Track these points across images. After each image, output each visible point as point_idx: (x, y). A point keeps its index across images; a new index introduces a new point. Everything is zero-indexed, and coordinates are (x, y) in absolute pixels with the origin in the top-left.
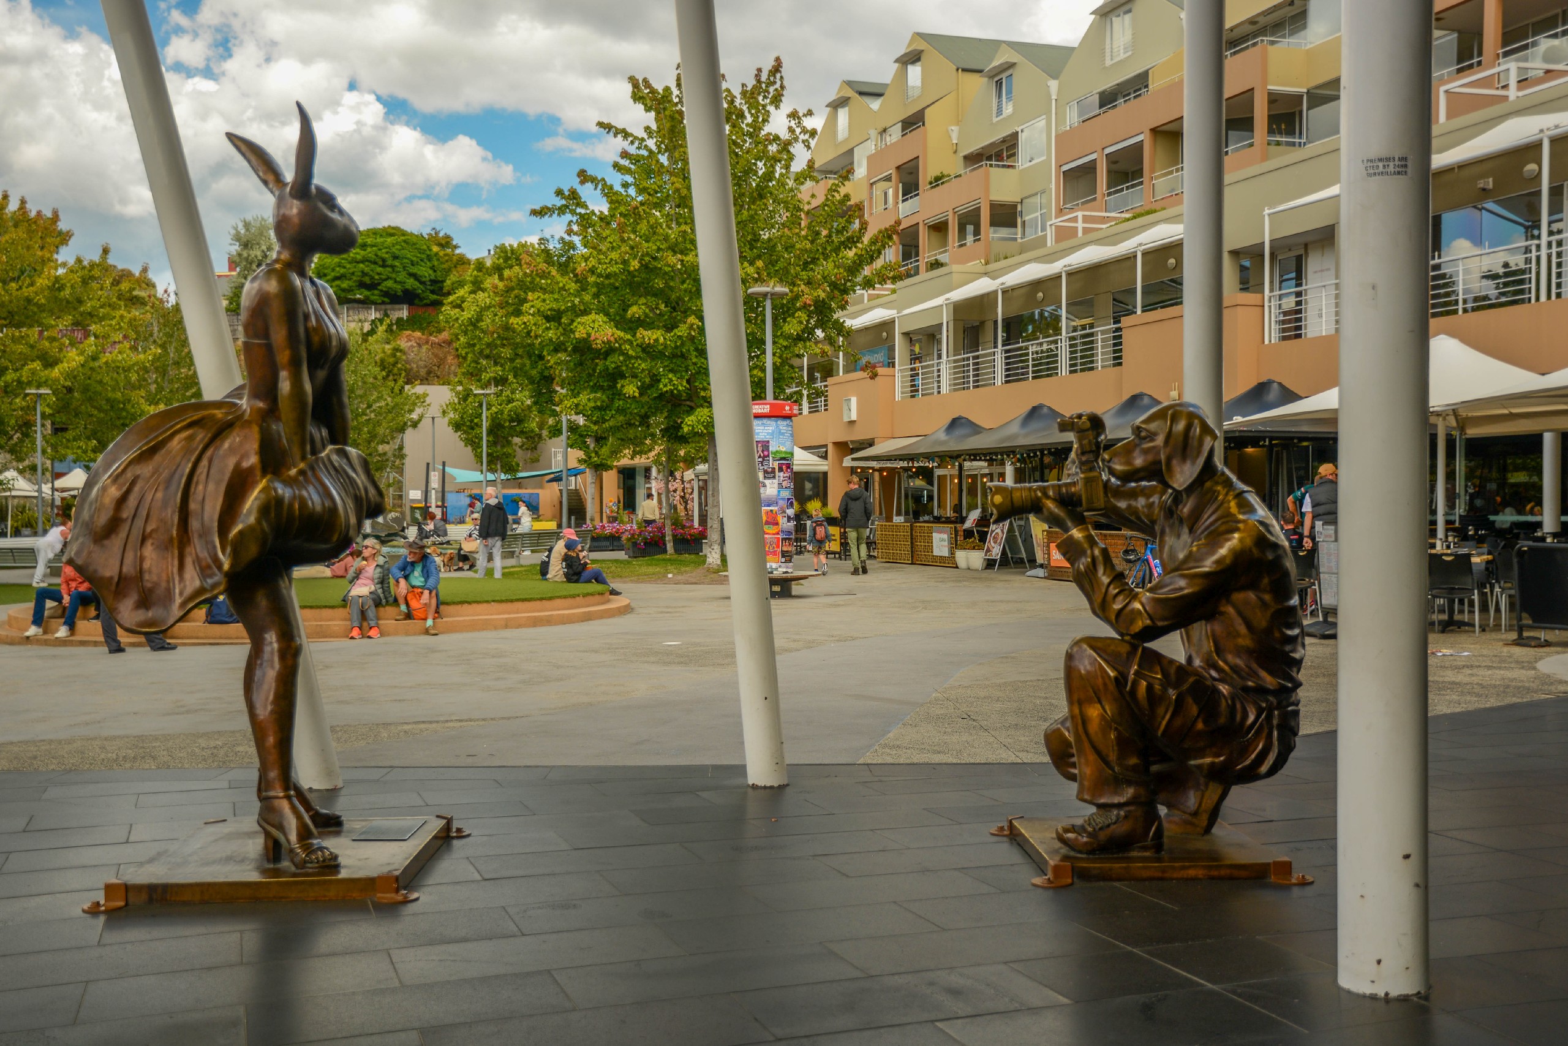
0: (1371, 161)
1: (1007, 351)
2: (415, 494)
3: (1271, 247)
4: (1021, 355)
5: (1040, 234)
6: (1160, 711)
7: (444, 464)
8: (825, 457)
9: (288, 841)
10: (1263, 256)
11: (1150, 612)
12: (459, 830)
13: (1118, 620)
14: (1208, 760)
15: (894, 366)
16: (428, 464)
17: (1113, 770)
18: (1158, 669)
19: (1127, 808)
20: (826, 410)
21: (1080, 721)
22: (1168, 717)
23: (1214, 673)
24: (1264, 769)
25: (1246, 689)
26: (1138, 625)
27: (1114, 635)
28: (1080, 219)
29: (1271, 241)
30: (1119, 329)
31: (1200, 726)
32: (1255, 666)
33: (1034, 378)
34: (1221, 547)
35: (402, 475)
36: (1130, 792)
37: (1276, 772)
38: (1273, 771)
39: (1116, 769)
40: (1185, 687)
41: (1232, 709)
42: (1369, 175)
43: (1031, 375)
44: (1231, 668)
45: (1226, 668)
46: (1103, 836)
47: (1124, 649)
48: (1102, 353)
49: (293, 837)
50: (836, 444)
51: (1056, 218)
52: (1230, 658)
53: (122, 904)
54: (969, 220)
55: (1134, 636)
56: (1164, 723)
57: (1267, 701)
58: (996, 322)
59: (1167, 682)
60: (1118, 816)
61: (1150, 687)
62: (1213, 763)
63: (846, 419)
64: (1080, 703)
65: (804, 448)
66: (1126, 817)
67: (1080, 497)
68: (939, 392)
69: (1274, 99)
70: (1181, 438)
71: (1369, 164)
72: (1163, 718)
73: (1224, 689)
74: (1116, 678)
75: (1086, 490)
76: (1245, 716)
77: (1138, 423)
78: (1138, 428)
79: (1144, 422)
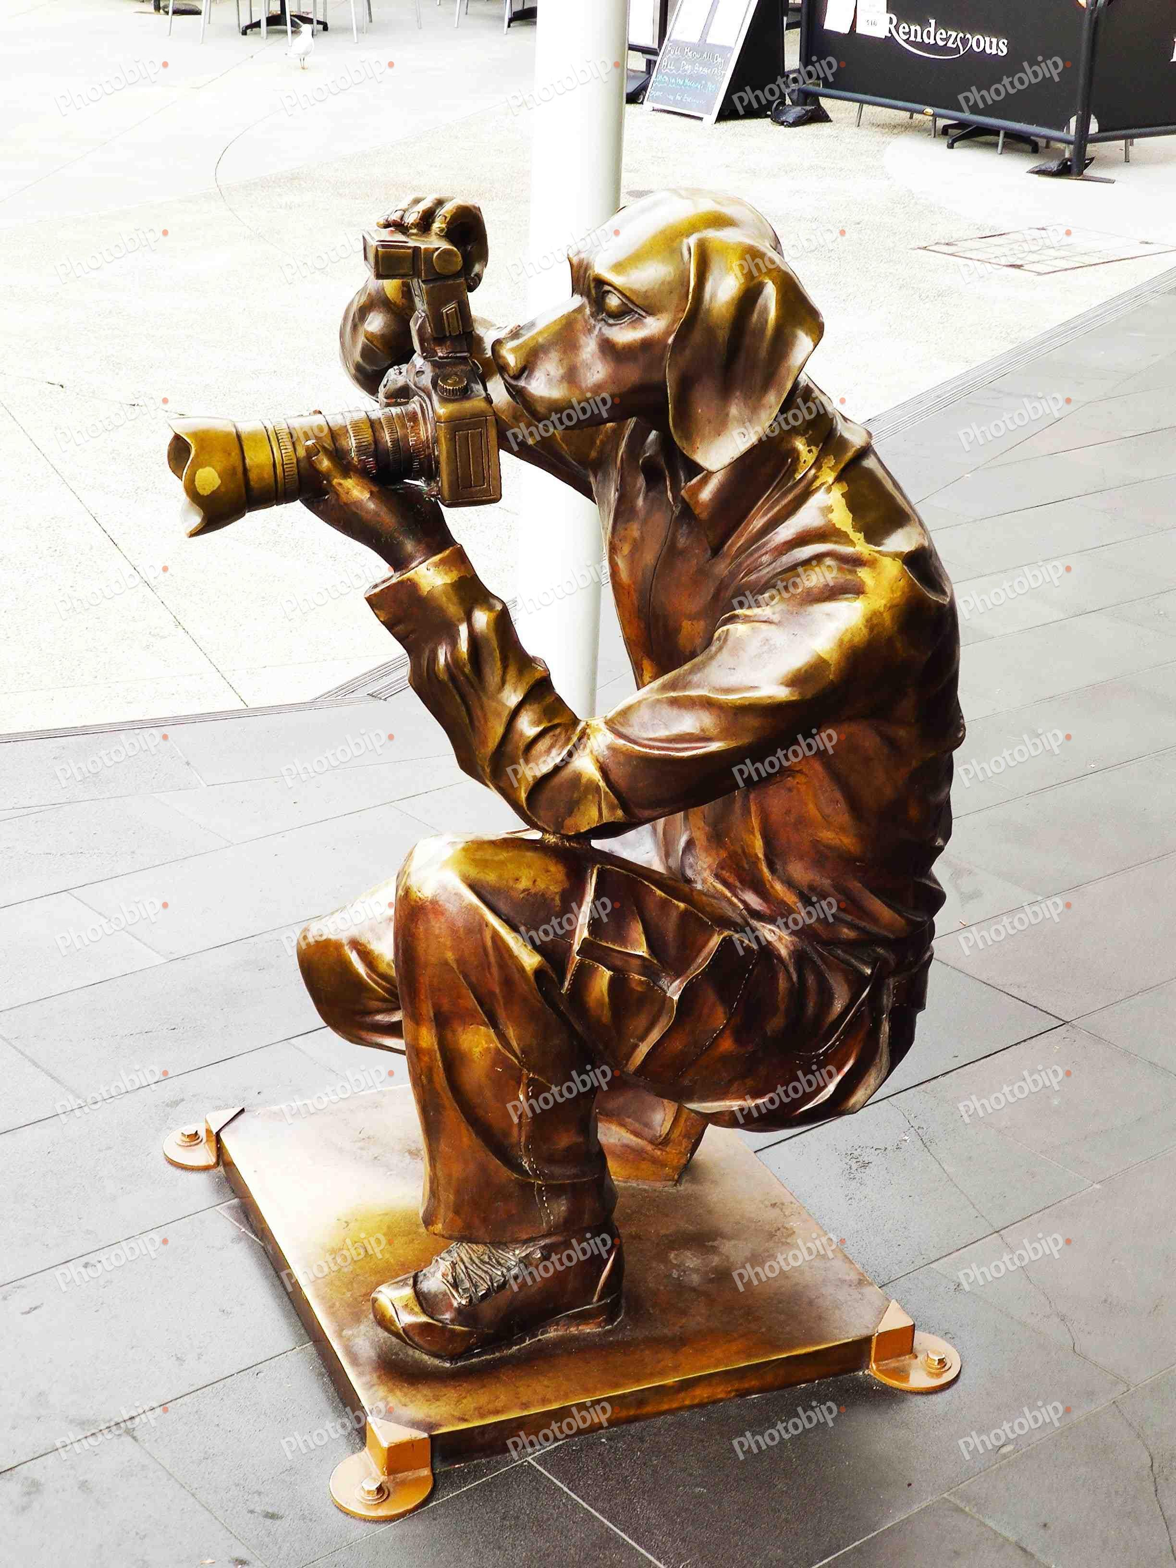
11: (621, 785)
13: (537, 799)
26: (589, 817)
39: (526, 1164)
44: (798, 891)
45: (789, 896)
47: (555, 884)
52: (796, 868)
57: (874, 961)
59: (658, 961)
76: (825, 1001)
77: (601, 268)
78: (600, 282)
79: (619, 267)
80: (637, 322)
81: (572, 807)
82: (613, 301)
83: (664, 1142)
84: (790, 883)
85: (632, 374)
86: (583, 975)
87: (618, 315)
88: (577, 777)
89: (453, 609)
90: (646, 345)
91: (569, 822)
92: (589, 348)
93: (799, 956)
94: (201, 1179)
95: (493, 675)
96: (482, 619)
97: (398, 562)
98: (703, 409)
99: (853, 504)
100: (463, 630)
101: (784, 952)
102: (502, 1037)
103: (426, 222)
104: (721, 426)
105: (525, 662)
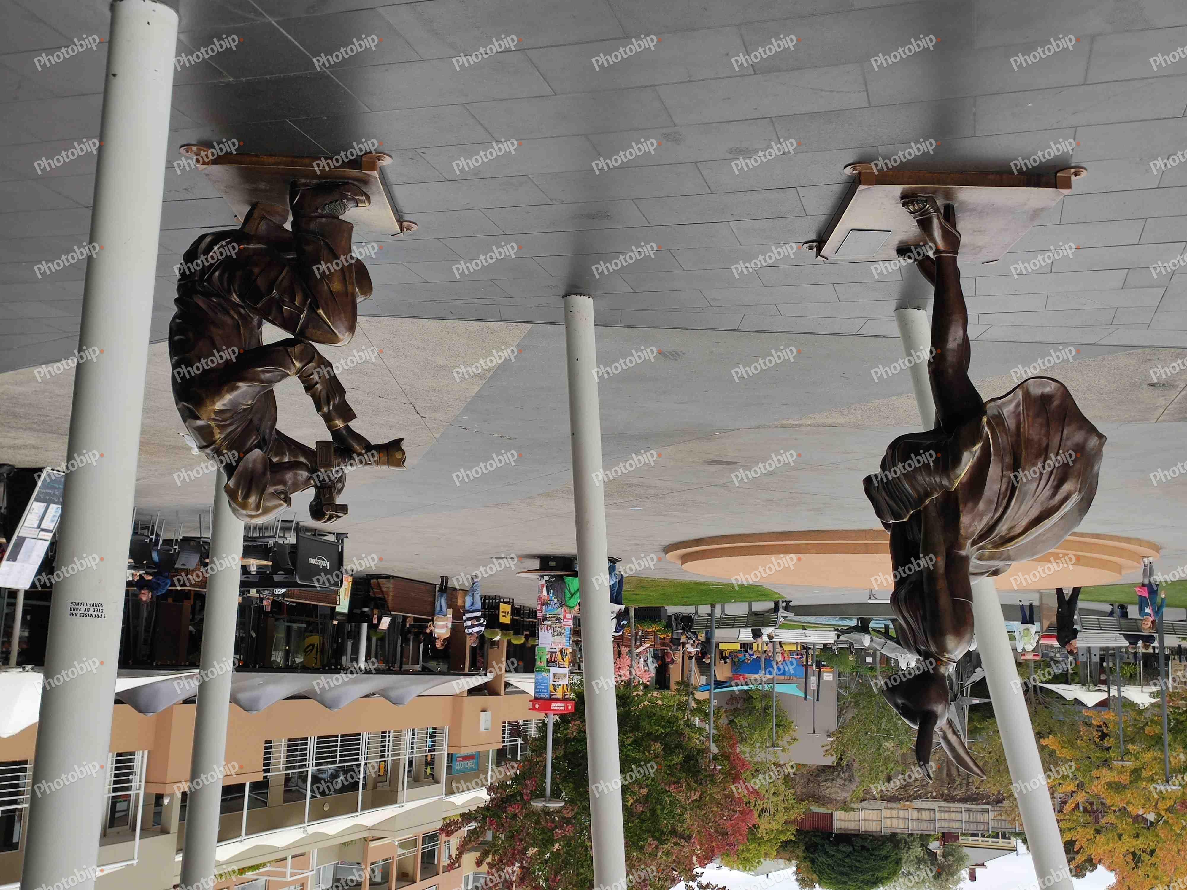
0: (98, 616)
1: (357, 760)
2: (828, 677)
3: (134, 835)
4: (345, 756)
5: (321, 867)
6: (286, 283)
7: (806, 698)
8: (507, 684)
9: (939, 219)
10: (142, 829)
11: (287, 358)
12: (811, 248)
13: (313, 356)
14: (251, 246)
15: (448, 754)
16: (818, 700)
17: (324, 241)
18: (285, 314)
19: (316, 214)
20: (504, 723)
21: (347, 279)
22: (280, 278)
23: (242, 311)
24: (208, 239)
25: (218, 296)
26: (297, 349)
27: (317, 345)
28: (288, 875)
29: (134, 840)
30: (266, 771)
31: (256, 270)
32: (211, 313)
33: (337, 736)
34: (230, 400)
35: (839, 692)
36: (313, 226)
37: (200, 237)
38: (203, 237)
39: (322, 243)
40: (265, 299)
41: (231, 281)
42: (100, 605)
43: (339, 739)
44: (229, 313)
45: (232, 313)
46: (336, 196)
47: (310, 331)
48: (280, 754)
49: (935, 221)
50: (498, 694)
51: (308, 877)
52: (229, 321)
53: (1058, 174)
55: (300, 342)
56: (283, 274)
57: (204, 286)
58: (364, 788)
59: (279, 303)
60: (323, 209)
61: (293, 300)
62: (248, 244)
63: (488, 713)
64: (346, 293)
65: (524, 693)
66: (317, 208)
67: (335, 454)
68: (413, 730)
70: (253, 487)
71: (100, 614)
72: (284, 278)
73: (235, 298)
74: (318, 308)
75: (330, 457)
76: (220, 276)
77: (285, 505)
78: (285, 502)
79: (281, 505)
80: (276, 490)
81: (302, 352)
82: (282, 496)
83: (263, 218)
84: (233, 317)
85: (278, 476)
86: (304, 303)
87: (281, 493)
88: (301, 362)
89: (334, 414)
90: (275, 485)
91: (303, 347)
92: (290, 483)
93: (229, 292)
94: (406, 219)
95: (324, 393)
96: (325, 409)
97: (347, 428)
98: (259, 466)
99: (212, 434)
100: (331, 408)
101: (234, 295)
102: (329, 287)
103: (330, 518)
104: (254, 461)
105: (313, 396)
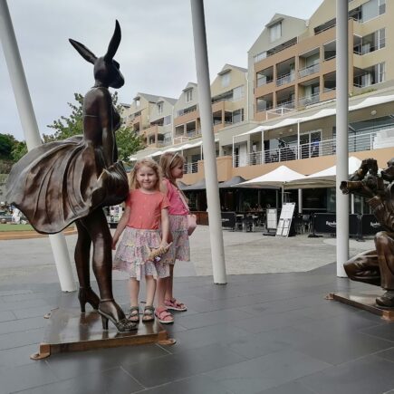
54: (152, 139)
69: (226, 113)
